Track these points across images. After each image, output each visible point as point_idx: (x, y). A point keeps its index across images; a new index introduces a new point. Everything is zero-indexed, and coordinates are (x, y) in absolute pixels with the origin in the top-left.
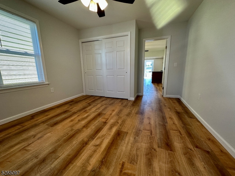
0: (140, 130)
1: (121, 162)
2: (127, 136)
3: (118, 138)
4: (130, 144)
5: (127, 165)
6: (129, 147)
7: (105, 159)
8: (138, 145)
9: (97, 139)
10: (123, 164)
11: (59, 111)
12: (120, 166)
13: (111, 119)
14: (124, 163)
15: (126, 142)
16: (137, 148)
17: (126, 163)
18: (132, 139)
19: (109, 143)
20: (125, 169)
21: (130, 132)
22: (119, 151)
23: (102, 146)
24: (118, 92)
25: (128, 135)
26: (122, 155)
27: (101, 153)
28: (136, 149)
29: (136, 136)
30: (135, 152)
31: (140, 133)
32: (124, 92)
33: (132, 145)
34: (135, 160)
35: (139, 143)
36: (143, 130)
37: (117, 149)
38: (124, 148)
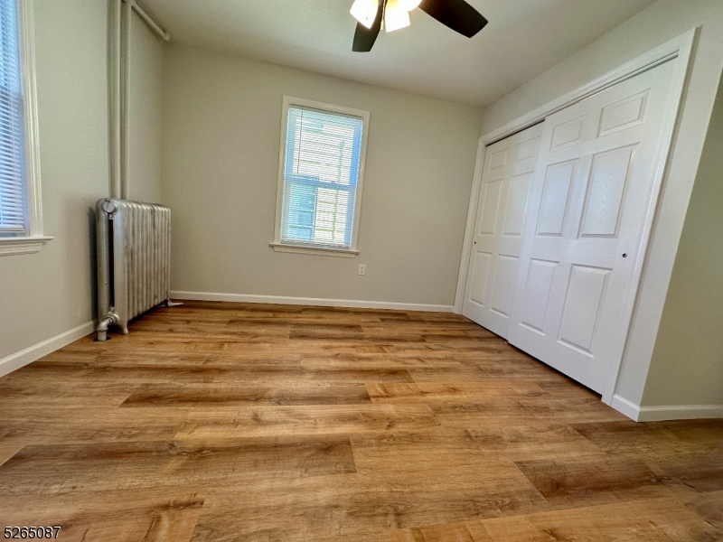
0: (398, 514)
1: (199, 497)
2: (329, 477)
3: (306, 454)
4: (290, 498)
5: (189, 519)
6: (274, 501)
7: (212, 454)
8: (295, 531)
9: (282, 410)
10: (194, 503)
11: (345, 320)
12: (185, 499)
13: (394, 403)
14: (198, 505)
15: (297, 483)
16: (275, 530)
17: (199, 512)
18: (324, 496)
19: (276, 438)
20: (172, 517)
21: (360, 477)
22: (248, 475)
23: (259, 428)
24: (563, 340)
25: (341, 478)
26: (231, 489)
27: (233, 436)
28: (273, 526)
29: (351, 508)
30: (253, 528)
31: (380, 519)
32: (588, 350)
33: (287, 509)
34: (216, 537)
35: (312, 531)
36: (416, 530)
37: (256, 466)
38: (265, 485)
